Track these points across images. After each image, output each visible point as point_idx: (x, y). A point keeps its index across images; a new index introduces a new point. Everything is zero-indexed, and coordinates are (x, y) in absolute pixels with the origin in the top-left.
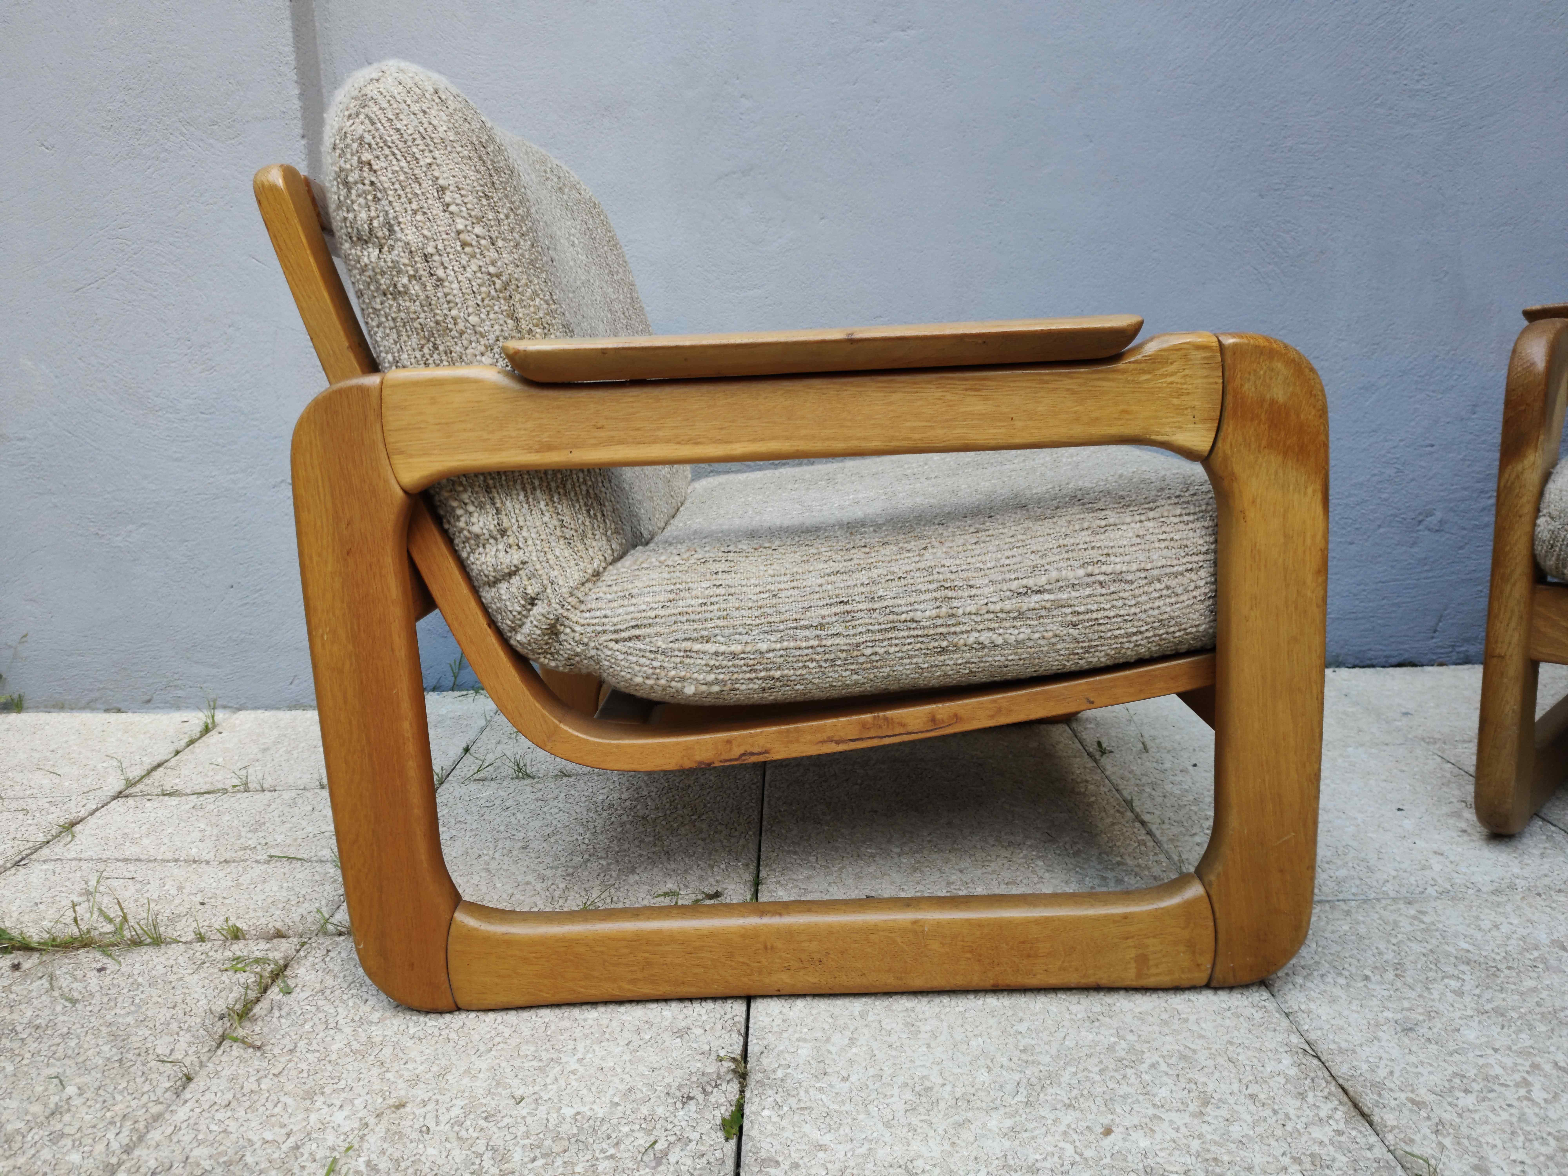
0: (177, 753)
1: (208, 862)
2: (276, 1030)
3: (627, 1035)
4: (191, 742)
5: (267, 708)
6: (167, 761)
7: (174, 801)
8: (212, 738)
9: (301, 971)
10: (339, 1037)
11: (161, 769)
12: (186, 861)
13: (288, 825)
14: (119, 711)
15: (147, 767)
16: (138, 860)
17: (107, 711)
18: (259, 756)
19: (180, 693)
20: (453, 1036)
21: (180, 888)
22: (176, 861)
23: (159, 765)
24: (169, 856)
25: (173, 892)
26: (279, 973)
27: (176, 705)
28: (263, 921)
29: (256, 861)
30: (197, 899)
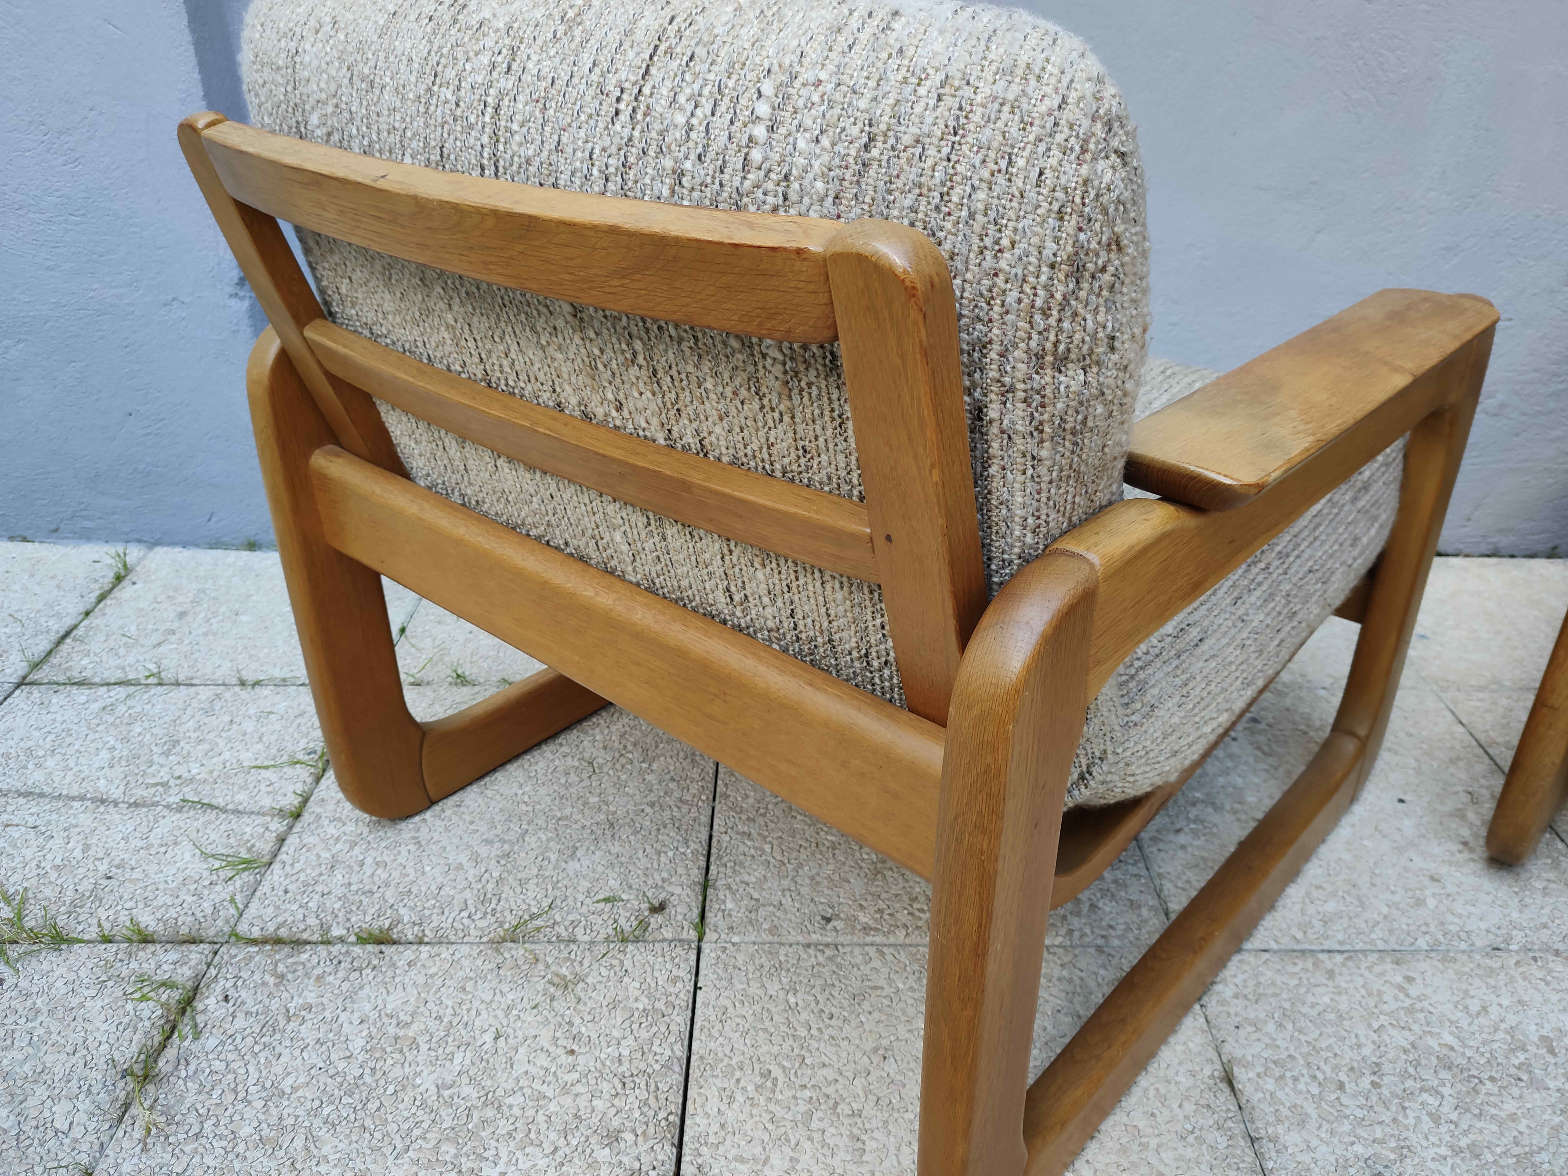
0: (87, 614)
1: (116, 804)
2: (181, 1099)
3: (553, 1136)
4: (102, 598)
5: (185, 545)
6: (75, 627)
7: (81, 695)
8: (125, 592)
9: (211, 1002)
10: (249, 1113)
11: (68, 641)
12: (93, 800)
13: (205, 746)
14: (25, 540)
15: (54, 637)
16: (42, 795)
17: (12, 539)
18: (176, 625)
19: (87, 524)
20: (368, 1122)
21: (87, 848)
22: (82, 798)
23: (67, 634)
24: (75, 791)
25: (78, 853)
26: (187, 1004)
27: (86, 536)
28: (172, 913)
29: (168, 807)
30: (103, 867)
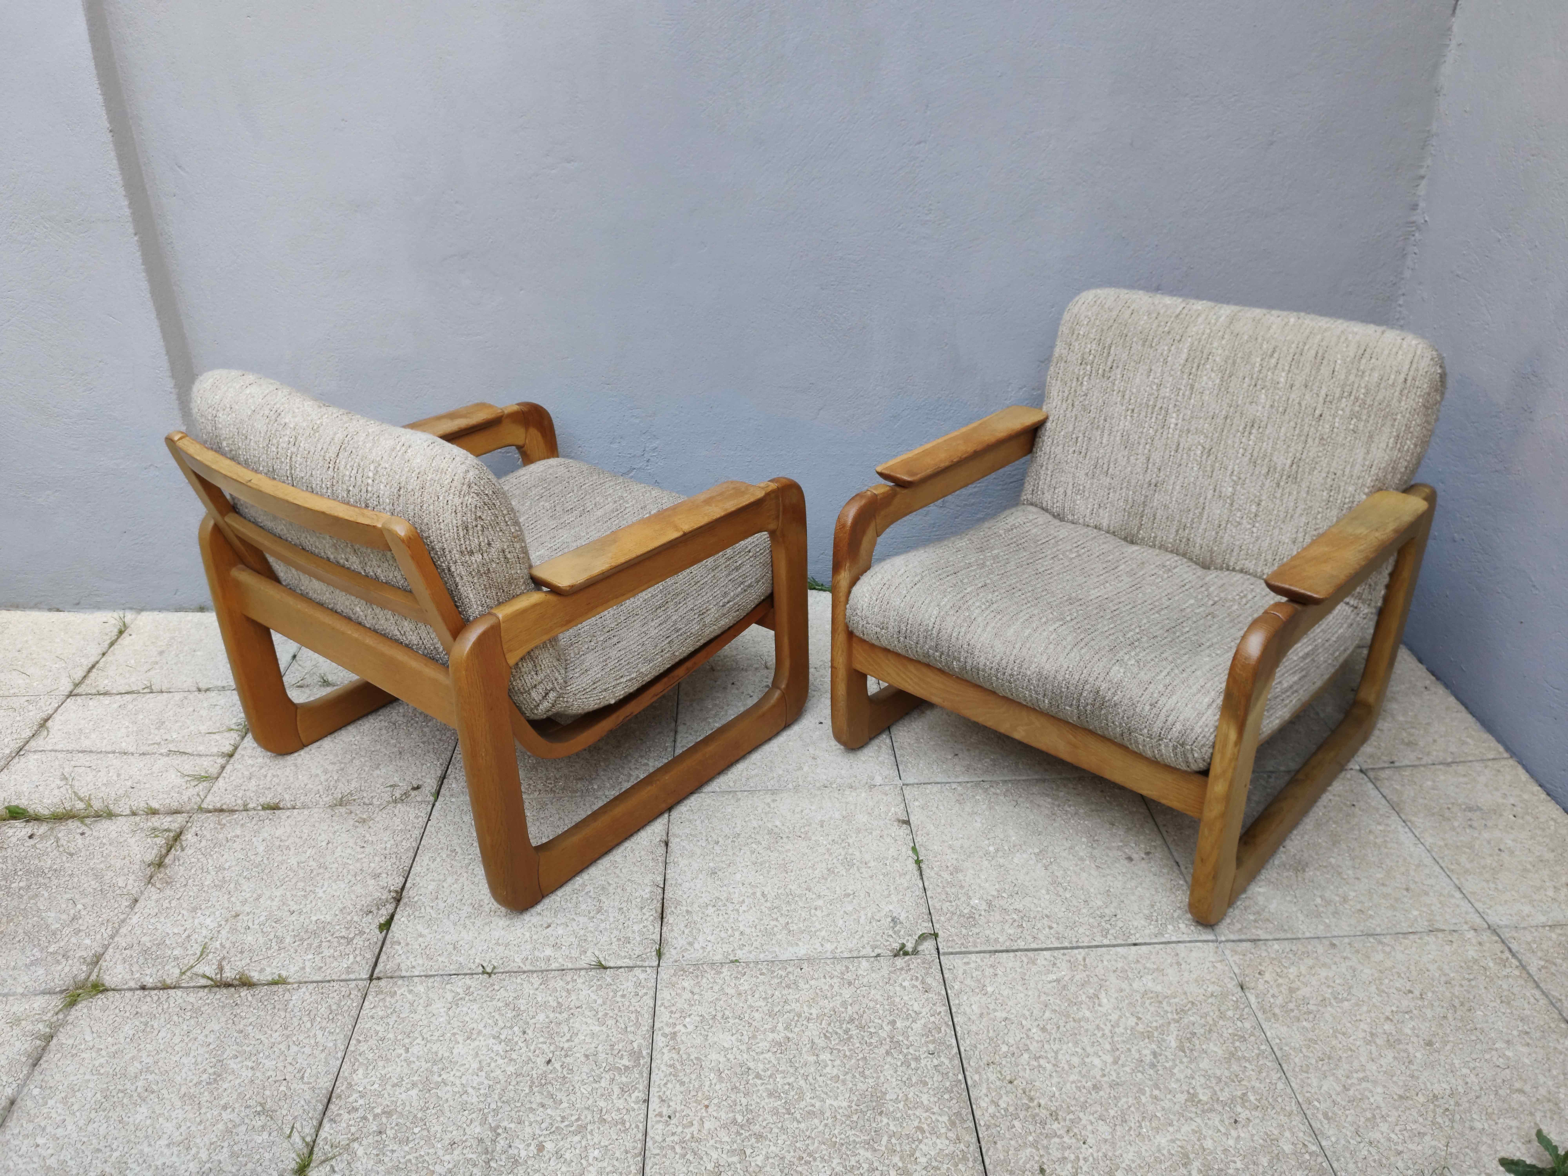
0: (104, 654)
1: (133, 754)
2: (177, 873)
3: (349, 877)
4: (112, 644)
5: (160, 610)
6: (97, 662)
7: (106, 700)
8: (125, 640)
9: (189, 836)
10: (209, 877)
11: (94, 670)
12: (120, 753)
13: (180, 724)
14: (58, 610)
15: (86, 669)
16: (91, 752)
17: (50, 610)
18: (158, 659)
19: (99, 599)
20: (265, 877)
21: (119, 775)
22: (114, 752)
23: (93, 667)
24: (109, 749)
25: (115, 778)
26: (178, 837)
27: (97, 607)
28: (167, 801)
29: (161, 754)
30: (129, 783)
